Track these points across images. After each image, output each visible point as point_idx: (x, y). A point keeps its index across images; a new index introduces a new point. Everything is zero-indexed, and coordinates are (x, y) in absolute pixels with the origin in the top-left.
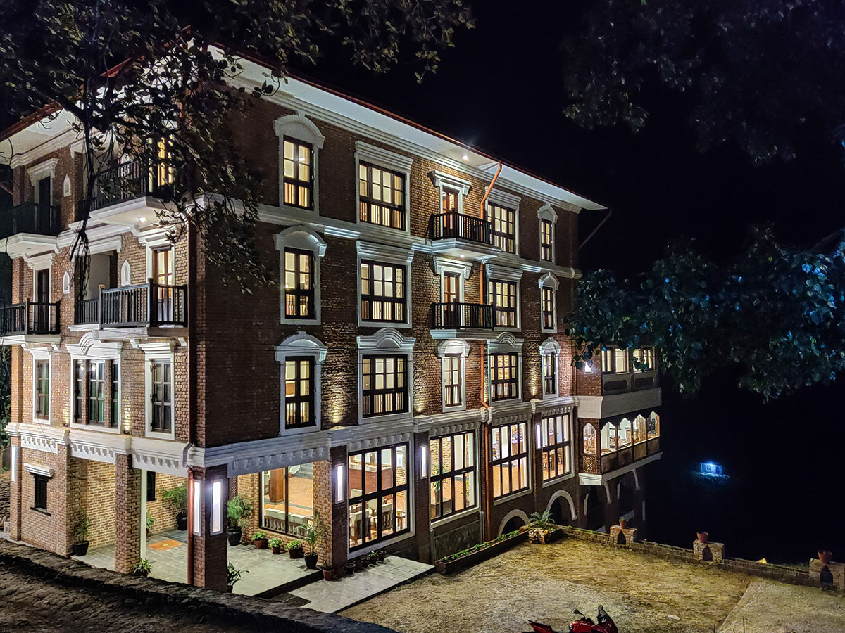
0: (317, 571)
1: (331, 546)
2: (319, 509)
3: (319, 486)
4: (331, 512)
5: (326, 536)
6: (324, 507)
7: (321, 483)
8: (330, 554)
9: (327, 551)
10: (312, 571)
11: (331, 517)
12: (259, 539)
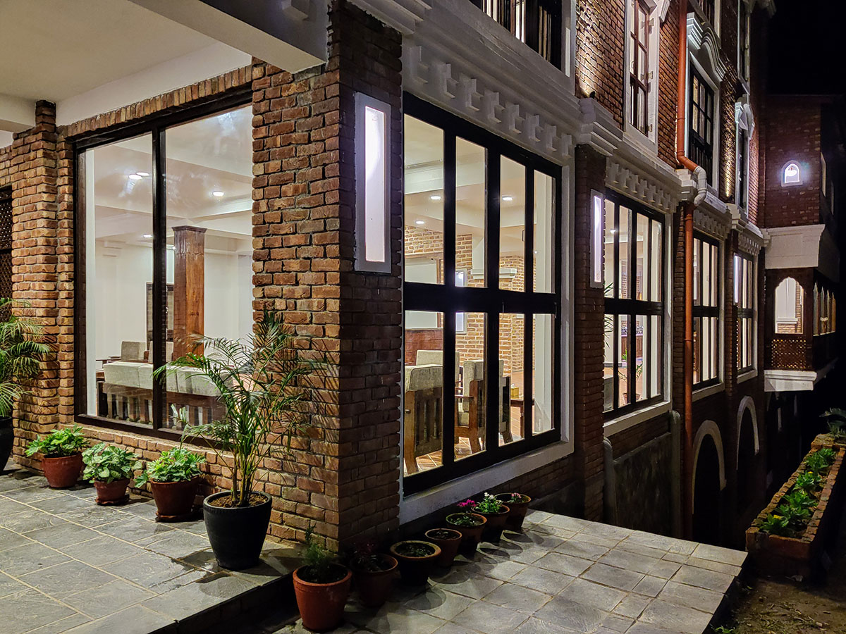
0: (268, 579)
1: (331, 463)
2: (280, 304)
3: (279, 203)
4: (334, 305)
5: (307, 418)
6: (299, 290)
7: (288, 189)
8: (327, 502)
9: (314, 488)
10: (241, 583)
11: (333, 330)
12: (59, 453)
